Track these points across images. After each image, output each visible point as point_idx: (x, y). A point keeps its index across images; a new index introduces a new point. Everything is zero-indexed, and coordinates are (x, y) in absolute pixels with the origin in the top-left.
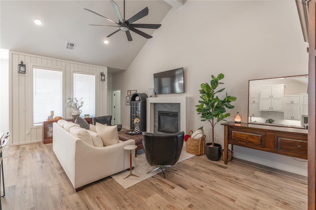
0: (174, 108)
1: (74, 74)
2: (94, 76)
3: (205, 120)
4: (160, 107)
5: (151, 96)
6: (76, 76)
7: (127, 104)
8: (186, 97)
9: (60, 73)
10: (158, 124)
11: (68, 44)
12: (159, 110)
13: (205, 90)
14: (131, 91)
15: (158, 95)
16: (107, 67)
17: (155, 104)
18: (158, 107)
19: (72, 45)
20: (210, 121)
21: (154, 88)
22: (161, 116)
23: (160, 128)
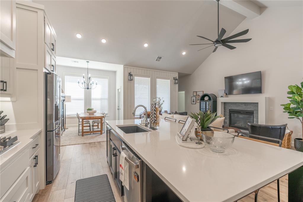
0: (248, 107)
1: (157, 79)
2: (169, 80)
3: (294, 118)
4: (231, 106)
5: (222, 96)
6: (158, 80)
7: (193, 103)
8: (266, 97)
9: (149, 79)
10: (228, 121)
11: (158, 57)
12: (230, 109)
13: (295, 91)
14: (197, 92)
15: (229, 96)
16: (178, 73)
17: (225, 103)
18: (229, 106)
19: (160, 58)
20: (299, 119)
21: (224, 89)
22: (232, 114)
23: (231, 124)
